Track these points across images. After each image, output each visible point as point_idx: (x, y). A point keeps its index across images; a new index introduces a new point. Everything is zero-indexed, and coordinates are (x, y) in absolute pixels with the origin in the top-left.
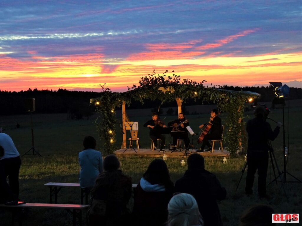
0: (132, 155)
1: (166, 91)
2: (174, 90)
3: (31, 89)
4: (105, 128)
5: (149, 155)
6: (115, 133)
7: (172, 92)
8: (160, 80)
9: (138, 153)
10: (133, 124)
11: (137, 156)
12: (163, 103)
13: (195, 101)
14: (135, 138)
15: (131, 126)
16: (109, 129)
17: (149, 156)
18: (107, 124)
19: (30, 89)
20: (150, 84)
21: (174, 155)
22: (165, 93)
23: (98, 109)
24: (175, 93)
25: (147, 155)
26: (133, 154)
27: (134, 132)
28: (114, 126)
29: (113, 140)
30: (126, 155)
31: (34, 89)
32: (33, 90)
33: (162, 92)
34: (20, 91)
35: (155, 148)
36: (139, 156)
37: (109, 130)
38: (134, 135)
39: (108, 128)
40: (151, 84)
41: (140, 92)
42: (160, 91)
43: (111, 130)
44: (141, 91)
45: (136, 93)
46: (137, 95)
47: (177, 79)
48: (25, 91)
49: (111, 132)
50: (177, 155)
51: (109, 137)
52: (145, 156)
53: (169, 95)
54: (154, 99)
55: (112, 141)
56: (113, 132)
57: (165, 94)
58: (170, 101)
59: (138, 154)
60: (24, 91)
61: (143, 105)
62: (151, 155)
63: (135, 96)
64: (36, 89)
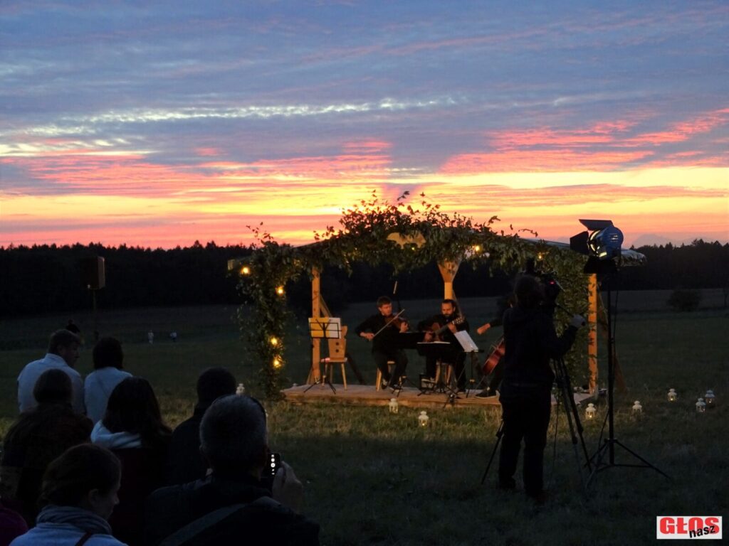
0: (324, 399)
1: (404, 243)
2: (424, 241)
3: (200, 243)
4: (259, 331)
5: (364, 399)
6: (285, 343)
7: (419, 246)
8: (390, 214)
9: (338, 395)
10: (328, 323)
11: (336, 401)
12: (396, 272)
13: (474, 268)
14: (340, 358)
15: (324, 329)
16: (268, 333)
17: (363, 402)
18: (264, 322)
19: (197, 242)
20: (367, 226)
21: (423, 402)
22: (402, 248)
23: (244, 284)
24: (425, 249)
25: (360, 399)
26: (327, 397)
27: (337, 344)
28: (280, 326)
29: (281, 362)
30: (309, 398)
31: (208, 244)
32: (204, 245)
33: (396, 245)
34: (173, 247)
35: (385, 383)
36: (342, 402)
37: (267, 335)
38: (337, 351)
39: (266, 332)
40: (370, 226)
41: (343, 245)
42: (391, 243)
43: (276, 337)
44: (345, 243)
45: (334, 247)
46: (336, 251)
47: (431, 213)
48: (186, 249)
49: (274, 341)
50: (430, 402)
51: (269, 353)
52: (355, 402)
53: (413, 251)
54: (376, 263)
55: (276, 363)
56: (278, 342)
57: (403, 250)
58: (413, 267)
59: (338, 397)
60: (182, 247)
61: (349, 276)
62: (368, 400)
63: (332, 253)
64: (213, 242)
